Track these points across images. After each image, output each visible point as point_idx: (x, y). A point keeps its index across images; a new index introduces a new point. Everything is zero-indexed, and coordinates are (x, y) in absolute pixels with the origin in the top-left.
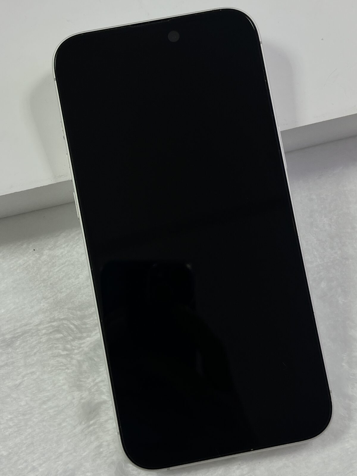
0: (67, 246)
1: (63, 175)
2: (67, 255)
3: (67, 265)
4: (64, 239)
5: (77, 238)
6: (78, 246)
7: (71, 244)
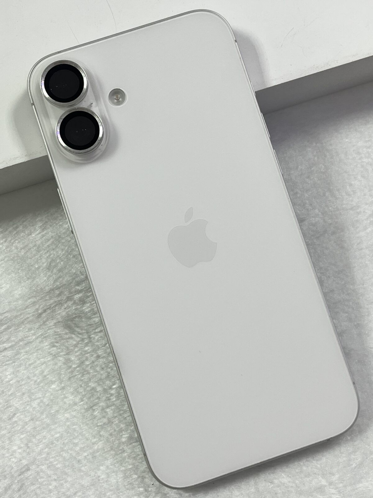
0: (5, 241)
1: (19, 157)
2: (5, 250)
3: (7, 261)
4: (2, 234)
5: (15, 232)
6: (16, 241)
7: (10, 239)
